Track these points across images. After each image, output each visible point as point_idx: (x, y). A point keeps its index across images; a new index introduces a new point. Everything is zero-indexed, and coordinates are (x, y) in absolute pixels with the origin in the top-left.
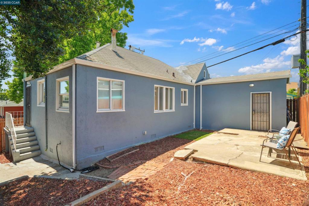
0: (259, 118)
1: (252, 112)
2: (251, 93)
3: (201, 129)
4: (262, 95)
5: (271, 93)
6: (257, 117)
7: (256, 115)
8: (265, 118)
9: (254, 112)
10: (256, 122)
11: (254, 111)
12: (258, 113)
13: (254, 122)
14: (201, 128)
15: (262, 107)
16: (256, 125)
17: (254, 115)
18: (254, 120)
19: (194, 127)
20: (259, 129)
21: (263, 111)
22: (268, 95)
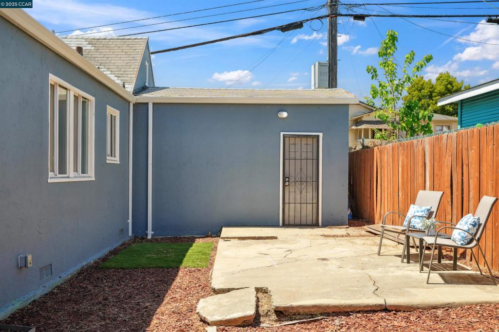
0: (298, 196)
1: (284, 182)
2: (282, 134)
3: (149, 237)
4: (304, 141)
5: (321, 135)
6: (294, 194)
7: (292, 189)
8: (310, 195)
9: (289, 181)
10: (292, 206)
11: (288, 178)
12: (297, 184)
13: (287, 206)
14: (150, 233)
15: (304, 170)
16: (292, 213)
17: (287, 188)
18: (287, 201)
19: (130, 234)
20: (298, 221)
21: (305, 180)
22: (315, 140)
